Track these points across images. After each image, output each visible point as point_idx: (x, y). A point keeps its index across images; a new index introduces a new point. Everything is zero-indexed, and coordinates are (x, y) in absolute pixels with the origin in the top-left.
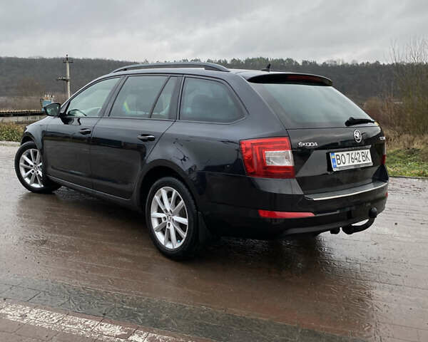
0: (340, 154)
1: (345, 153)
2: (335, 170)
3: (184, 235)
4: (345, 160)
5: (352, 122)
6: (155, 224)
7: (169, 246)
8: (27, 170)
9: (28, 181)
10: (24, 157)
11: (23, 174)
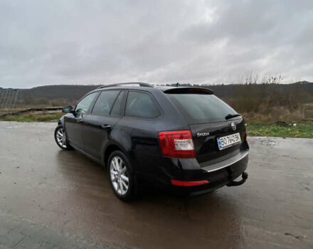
0: (223, 138)
1: (226, 137)
2: (220, 149)
3: (127, 187)
4: (225, 142)
5: (229, 117)
6: (113, 178)
7: (120, 192)
8: (60, 139)
9: (61, 144)
10: (59, 132)
11: (59, 140)
